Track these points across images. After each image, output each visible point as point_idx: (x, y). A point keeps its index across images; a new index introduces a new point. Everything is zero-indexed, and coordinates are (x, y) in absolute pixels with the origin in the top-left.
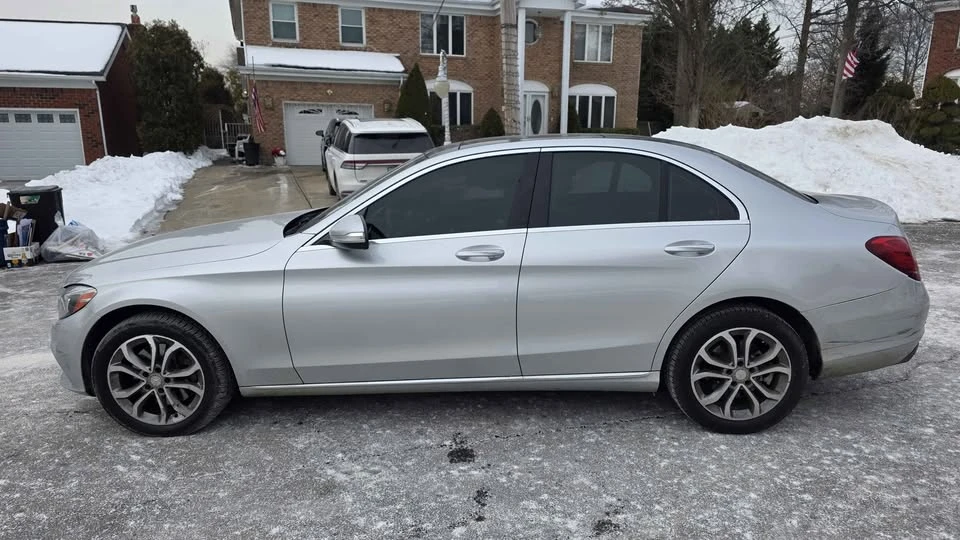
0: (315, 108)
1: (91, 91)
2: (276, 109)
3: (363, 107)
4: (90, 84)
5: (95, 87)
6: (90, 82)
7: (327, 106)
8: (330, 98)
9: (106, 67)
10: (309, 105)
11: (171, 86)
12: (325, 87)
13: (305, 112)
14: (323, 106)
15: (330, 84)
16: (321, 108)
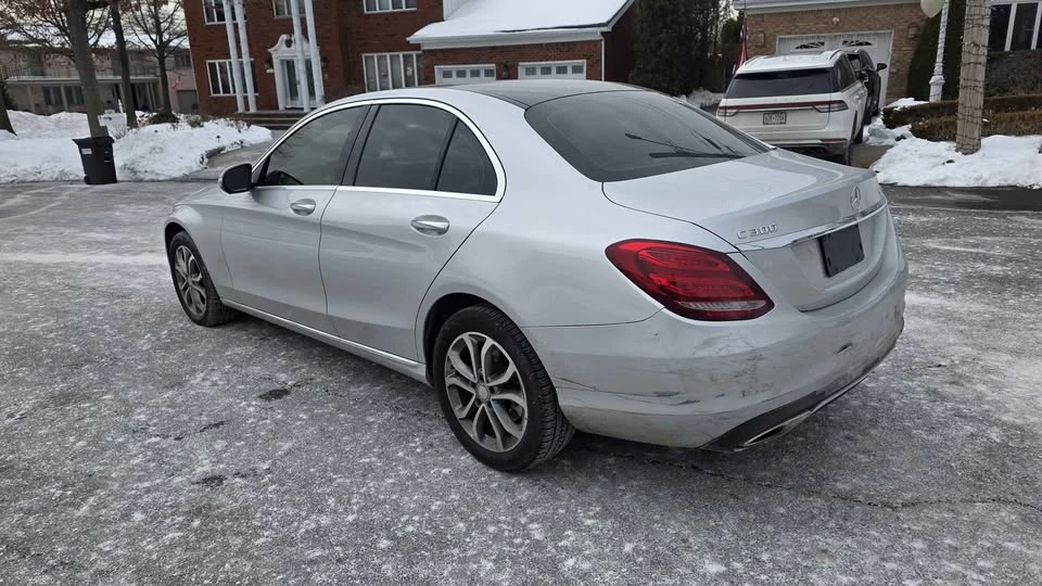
0: (816, 41)
1: (596, 43)
2: (768, 46)
3: (879, 34)
4: (596, 34)
5: (601, 38)
6: (596, 33)
7: (830, 38)
8: (837, 27)
9: (613, 18)
10: (807, 38)
11: (665, 31)
12: (830, 15)
13: (801, 47)
14: (824, 37)
15: (839, 10)
16: (822, 41)
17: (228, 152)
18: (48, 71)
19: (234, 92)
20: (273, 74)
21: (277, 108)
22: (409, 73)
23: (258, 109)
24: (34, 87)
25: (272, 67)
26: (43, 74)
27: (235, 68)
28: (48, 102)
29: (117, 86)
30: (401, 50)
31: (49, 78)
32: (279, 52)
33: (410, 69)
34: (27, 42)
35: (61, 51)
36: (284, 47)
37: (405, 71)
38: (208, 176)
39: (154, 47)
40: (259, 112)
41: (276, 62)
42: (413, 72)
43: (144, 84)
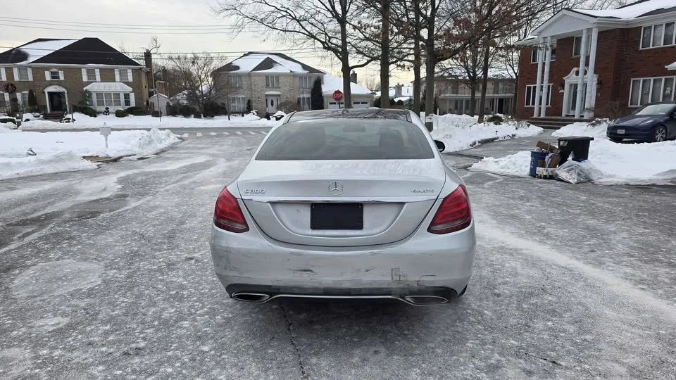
17: (500, 141)
18: (460, 91)
19: (533, 104)
20: (563, 93)
21: (561, 115)
22: (668, 92)
23: (546, 115)
24: (450, 100)
25: (563, 89)
26: (457, 93)
27: (538, 90)
28: (456, 108)
29: (493, 100)
30: (664, 75)
31: (459, 95)
32: (570, 79)
33: (669, 89)
34: (449, 77)
35: (464, 81)
36: (574, 76)
37: (665, 90)
38: (473, 154)
39: (515, 77)
40: (546, 118)
41: (567, 86)
42: (671, 92)
43: (509, 99)
